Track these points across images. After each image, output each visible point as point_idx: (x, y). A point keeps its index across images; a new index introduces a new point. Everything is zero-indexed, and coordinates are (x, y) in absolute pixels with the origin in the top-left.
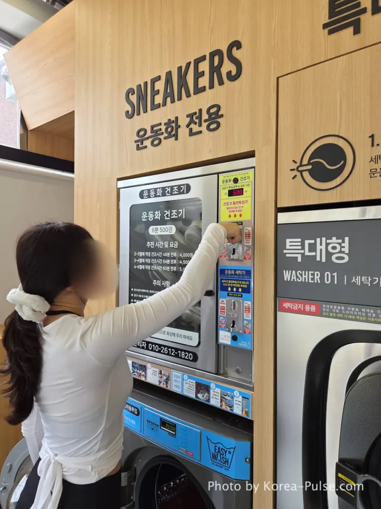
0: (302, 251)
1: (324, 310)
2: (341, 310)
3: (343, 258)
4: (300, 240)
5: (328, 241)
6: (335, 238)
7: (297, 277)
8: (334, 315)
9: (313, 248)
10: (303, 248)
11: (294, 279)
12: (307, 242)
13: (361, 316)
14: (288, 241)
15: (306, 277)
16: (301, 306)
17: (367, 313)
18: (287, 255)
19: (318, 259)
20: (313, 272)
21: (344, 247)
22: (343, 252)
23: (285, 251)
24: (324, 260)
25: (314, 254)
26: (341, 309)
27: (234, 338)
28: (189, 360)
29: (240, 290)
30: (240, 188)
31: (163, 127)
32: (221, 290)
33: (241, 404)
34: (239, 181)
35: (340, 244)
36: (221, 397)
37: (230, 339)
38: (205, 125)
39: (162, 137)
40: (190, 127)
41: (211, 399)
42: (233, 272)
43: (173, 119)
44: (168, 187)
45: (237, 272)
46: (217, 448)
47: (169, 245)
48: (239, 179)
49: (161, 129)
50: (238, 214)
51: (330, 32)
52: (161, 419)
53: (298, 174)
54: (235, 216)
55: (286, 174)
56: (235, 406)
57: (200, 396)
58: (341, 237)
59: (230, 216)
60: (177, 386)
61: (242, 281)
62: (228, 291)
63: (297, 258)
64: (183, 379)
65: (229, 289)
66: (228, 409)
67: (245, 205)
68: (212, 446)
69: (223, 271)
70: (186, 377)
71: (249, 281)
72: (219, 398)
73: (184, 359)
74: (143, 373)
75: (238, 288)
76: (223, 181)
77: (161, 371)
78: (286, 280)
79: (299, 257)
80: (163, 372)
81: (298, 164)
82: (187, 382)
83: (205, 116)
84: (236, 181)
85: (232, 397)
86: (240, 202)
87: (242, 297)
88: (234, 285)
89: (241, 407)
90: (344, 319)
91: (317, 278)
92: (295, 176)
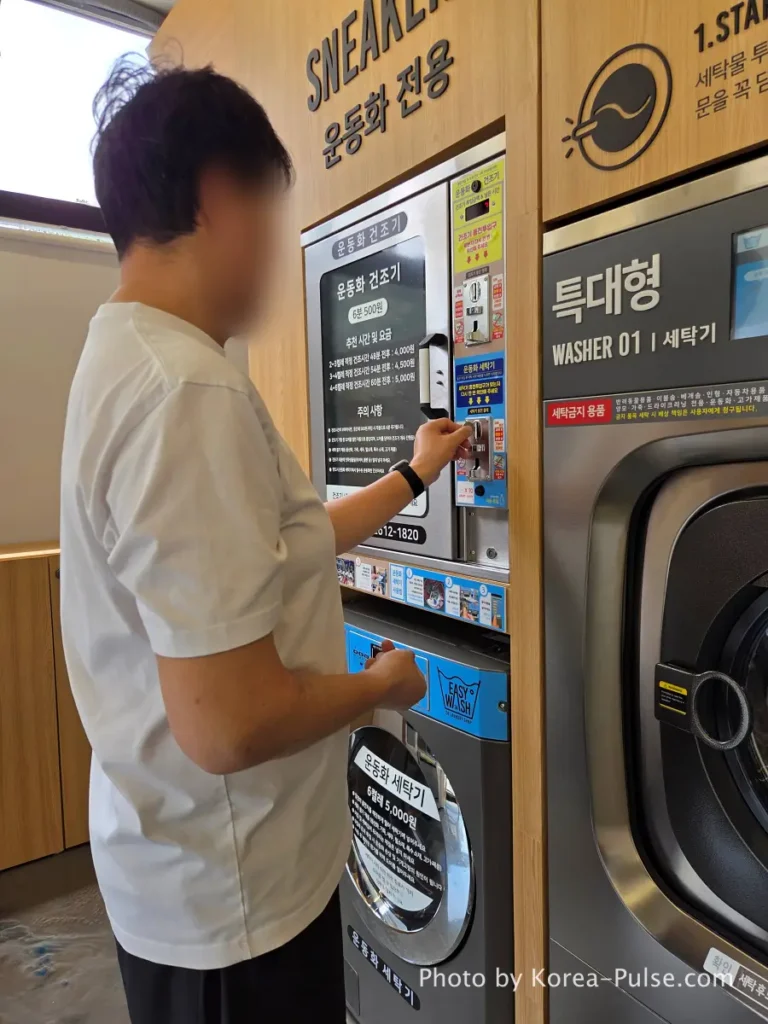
0: (582, 301)
1: (618, 409)
2: (645, 404)
3: (647, 299)
4: (578, 279)
5: (626, 270)
6: (637, 261)
7: (575, 354)
8: (635, 416)
9: (600, 289)
10: (584, 295)
11: (569, 360)
12: (590, 280)
13: (681, 408)
14: (559, 285)
15: (589, 350)
16: (581, 410)
17: (689, 401)
18: (559, 315)
19: (608, 310)
20: (599, 339)
21: (651, 276)
22: (650, 287)
23: (555, 308)
24: (618, 311)
25: (600, 302)
26: (646, 401)
27: (480, 491)
28: (413, 541)
29: (487, 400)
30: (484, 199)
31: (363, 112)
32: (459, 405)
33: (489, 607)
34: (483, 186)
35: (644, 271)
36: (462, 599)
37: (473, 494)
38: (425, 87)
39: (362, 132)
40: (403, 99)
41: (447, 603)
42: (476, 368)
43: (377, 91)
44: (374, 226)
45: (482, 367)
46: (453, 686)
47: (379, 337)
48: (482, 181)
49: (360, 117)
50: (481, 255)
52: (372, 645)
53: (576, 145)
54: (477, 257)
55: (555, 148)
56: (482, 612)
57: (430, 601)
58: (646, 256)
59: (469, 260)
60: (398, 591)
61: (489, 381)
62: (468, 405)
63: (574, 315)
64: (406, 577)
65: (471, 401)
66: (471, 620)
67: (493, 233)
68: (446, 683)
69: (460, 369)
70: (409, 572)
71: (501, 380)
72: (458, 601)
73: (407, 540)
74: (350, 575)
75: (483, 397)
76: (458, 193)
77: (374, 568)
78: (556, 364)
79: (578, 312)
80: (377, 570)
81: (576, 124)
82: (412, 580)
83: (426, 70)
84: (477, 187)
85: (477, 598)
86: (484, 228)
87: (490, 412)
88: (478, 392)
89: (490, 613)
90: (650, 420)
91: (607, 348)
92: (571, 150)
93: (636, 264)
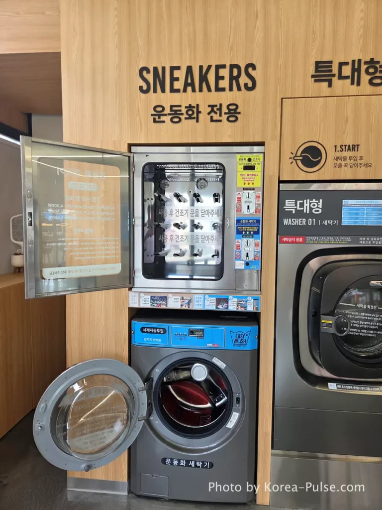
0: (295, 207)
1: (307, 240)
2: (316, 239)
3: (318, 211)
4: (294, 200)
5: (311, 202)
7: (292, 222)
8: (313, 242)
9: (302, 205)
10: (296, 205)
11: (290, 224)
12: (299, 202)
13: (327, 241)
14: (287, 201)
15: (297, 222)
16: (294, 239)
17: (330, 239)
18: (286, 210)
19: (305, 212)
20: (302, 219)
21: (319, 205)
22: (319, 208)
23: (284, 207)
24: (308, 212)
25: (302, 209)
27: (247, 264)
29: (252, 233)
30: (253, 165)
31: (184, 109)
32: (237, 234)
33: (252, 304)
34: (252, 161)
35: (317, 203)
36: (238, 303)
37: (244, 265)
38: (225, 116)
39: (182, 117)
40: (211, 115)
41: (229, 306)
42: (247, 221)
45: (250, 221)
46: (237, 335)
48: (252, 159)
49: (181, 110)
50: (251, 183)
51: (316, 81)
52: (189, 330)
53: (294, 161)
54: (249, 184)
55: (286, 160)
56: (248, 307)
57: (219, 307)
58: (318, 199)
59: (245, 184)
60: (199, 305)
61: (253, 227)
63: (292, 211)
64: (205, 299)
65: (244, 233)
66: (243, 310)
67: (256, 177)
68: (234, 335)
69: (239, 221)
70: (207, 297)
71: (259, 227)
72: (236, 304)
74: (164, 303)
75: (250, 232)
76: (240, 159)
78: (285, 224)
79: (294, 210)
80: (184, 298)
81: (294, 155)
82: (208, 300)
84: (250, 160)
85: (246, 302)
86: (253, 175)
87: (253, 237)
88: (248, 230)
89: (252, 306)
90: (318, 243)
91: (304, 222)
92: (292, 162)
93: (314, 200)
